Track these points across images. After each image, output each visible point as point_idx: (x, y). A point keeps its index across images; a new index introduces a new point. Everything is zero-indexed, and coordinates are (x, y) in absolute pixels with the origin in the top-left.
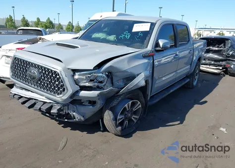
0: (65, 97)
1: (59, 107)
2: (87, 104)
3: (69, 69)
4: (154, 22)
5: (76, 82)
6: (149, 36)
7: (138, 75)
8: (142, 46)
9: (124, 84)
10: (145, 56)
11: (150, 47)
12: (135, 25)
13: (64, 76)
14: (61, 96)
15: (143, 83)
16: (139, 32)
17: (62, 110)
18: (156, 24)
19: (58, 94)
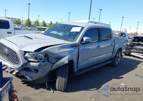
0: (19, 66)
1: (17, 71)
2: (33, 71)
3: (21, 51)
4: (84, 27)
5: (26, 58)
6: (79, 35)
7: (64, 57)
8: (73, 40)
9: (55, 61)
10: (72, 46)
11: (77, 41)
12: (73, 28)
13: (19, 55)
14: (17, 65)
15: (67, 62)
16: (74, 32)
17: (20, 74)
18: (84, 28)
19: (16, 64)
